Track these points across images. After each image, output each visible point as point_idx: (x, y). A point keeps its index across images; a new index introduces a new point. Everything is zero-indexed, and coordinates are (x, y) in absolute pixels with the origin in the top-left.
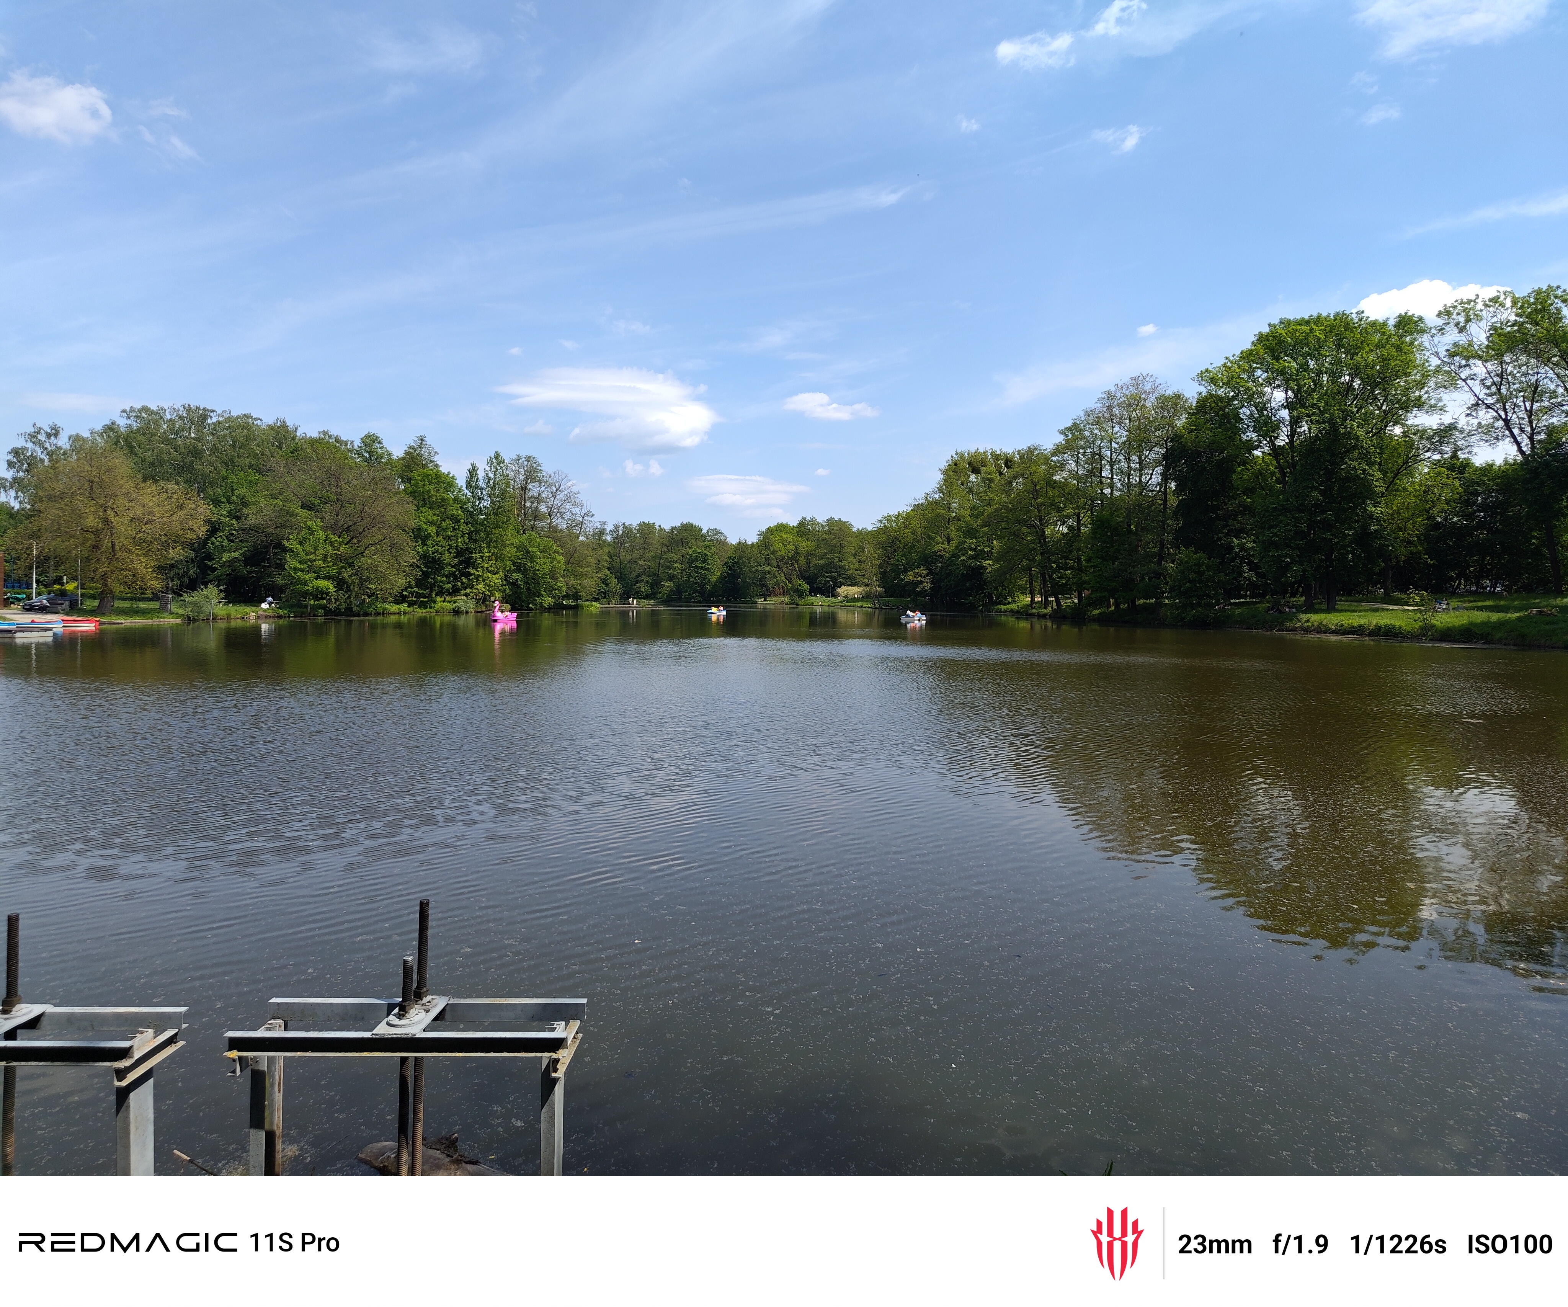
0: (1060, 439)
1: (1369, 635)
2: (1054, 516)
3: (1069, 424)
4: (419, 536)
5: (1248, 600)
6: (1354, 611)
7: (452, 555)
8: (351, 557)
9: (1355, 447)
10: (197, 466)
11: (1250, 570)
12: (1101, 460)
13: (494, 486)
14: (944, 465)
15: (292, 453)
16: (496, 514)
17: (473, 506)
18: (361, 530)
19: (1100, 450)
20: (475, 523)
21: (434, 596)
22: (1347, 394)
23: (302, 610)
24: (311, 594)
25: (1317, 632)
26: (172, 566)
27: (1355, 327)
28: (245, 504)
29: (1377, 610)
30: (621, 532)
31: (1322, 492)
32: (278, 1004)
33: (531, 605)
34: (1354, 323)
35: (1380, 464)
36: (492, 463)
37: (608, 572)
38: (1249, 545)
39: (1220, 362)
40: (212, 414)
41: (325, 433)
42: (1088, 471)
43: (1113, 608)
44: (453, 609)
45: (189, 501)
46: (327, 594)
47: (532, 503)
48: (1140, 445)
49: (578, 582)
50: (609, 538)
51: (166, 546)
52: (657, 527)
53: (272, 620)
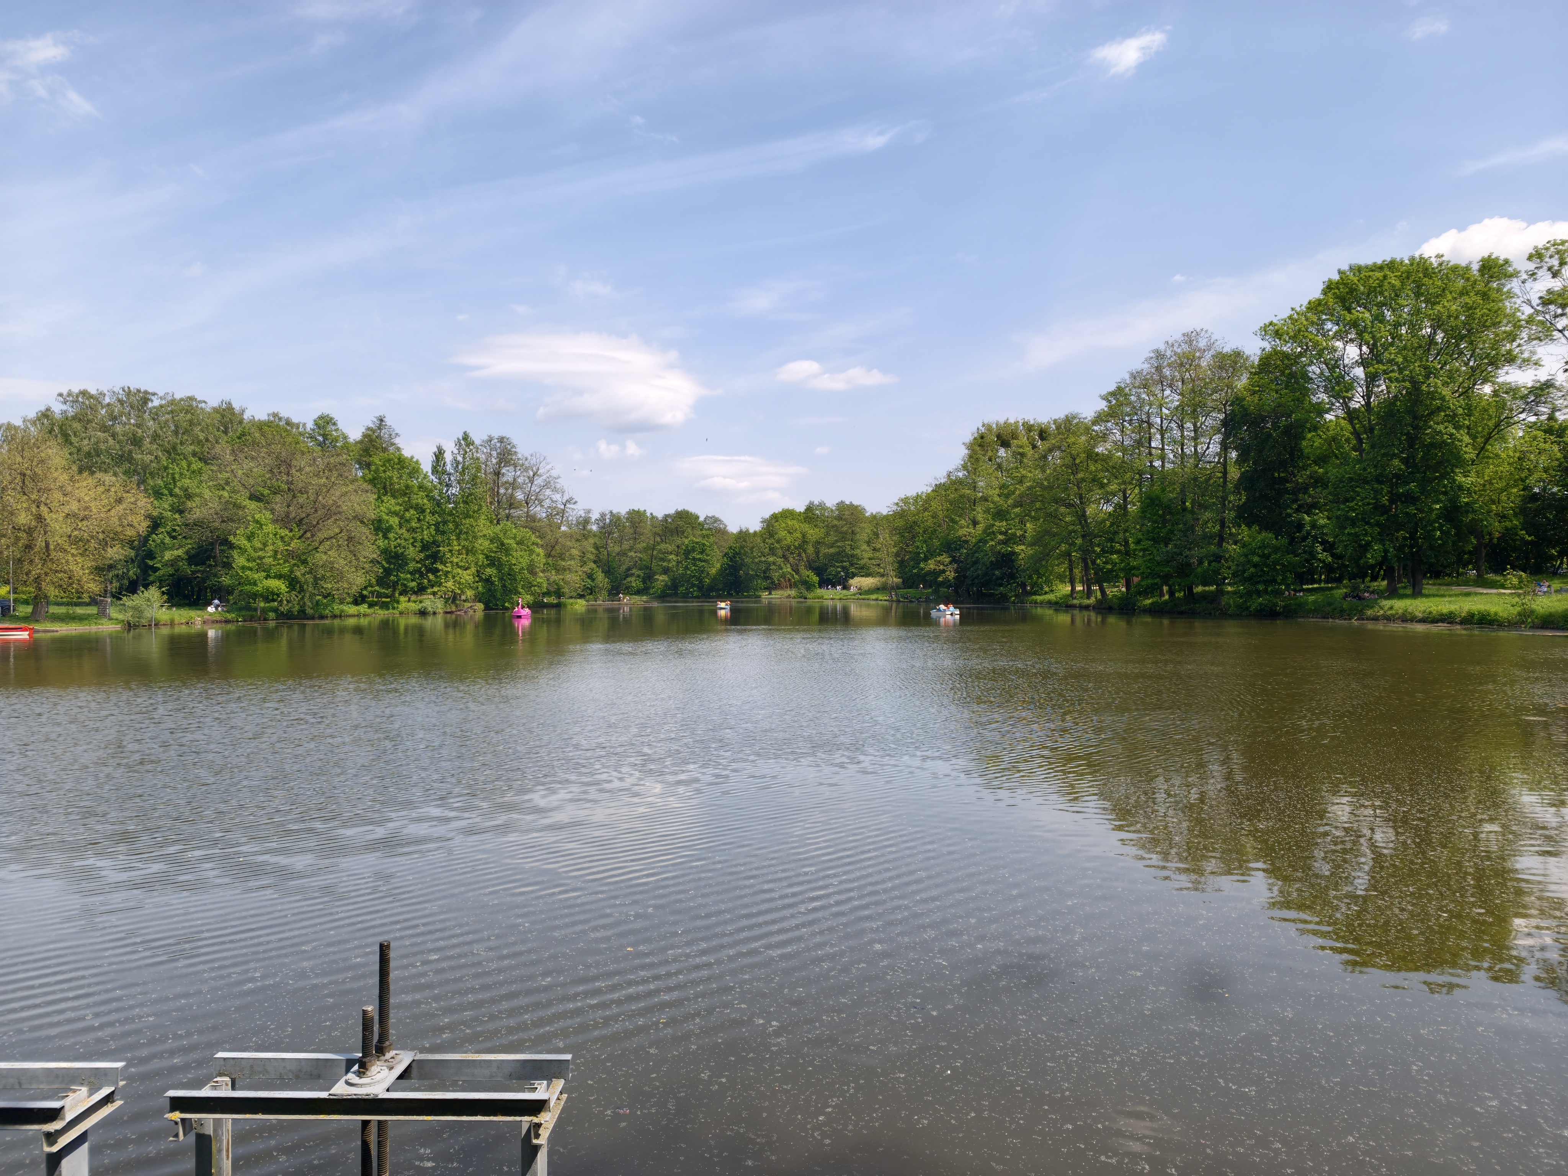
0: (1103, 405)
1: (1462, 623)
2: (1097, 494)
3: (1112, 388)
4: (380, 528)
5: (1322, 585)
6: (1443, 596)
7: (417, 549)
8: (304, 554)
9: (1439, 409)
10: (138, 456)
11: (1324, 550)
12: (1150, 428)
13: (463, 471)
14: (968, 438)
15: (239, 438)
16: (465, 502)
17: (441, 493)
18: (315, 523)
19: (1149, 417)
20: (442, 513)
21: (397, 595)
22: (1429, 350)
23: (251, 613)
24: (262, 595)
25: (1403, 621)
26: (111, 567)
27: (1434, 273)
28: (189, 497)
29: (1468, 594)
30: (608, 521)
31: (1405, 461)
32: (225, 1059)
33: (506, 604)
34: (1433, 269)
35: (1468, 428)
36: (460, 445)
37: (594, 566)
38: (1322, 522)
39: (1286, 313)
40: (153, 398)
41: (275, 415)
42: (1135, 441)
43: (1167, 597)
44: (419, 610)
45: (127, 494)
46: (278, 595)
47: (507, 489)
48: (1195, 410)
49: (561, 577)
50: (594, 528)
51: (104, 544)
52: (648, 515)
53: (219, 625)
